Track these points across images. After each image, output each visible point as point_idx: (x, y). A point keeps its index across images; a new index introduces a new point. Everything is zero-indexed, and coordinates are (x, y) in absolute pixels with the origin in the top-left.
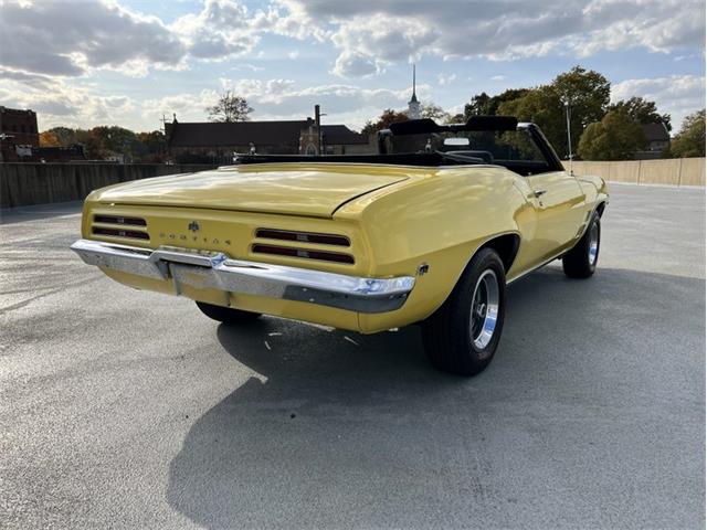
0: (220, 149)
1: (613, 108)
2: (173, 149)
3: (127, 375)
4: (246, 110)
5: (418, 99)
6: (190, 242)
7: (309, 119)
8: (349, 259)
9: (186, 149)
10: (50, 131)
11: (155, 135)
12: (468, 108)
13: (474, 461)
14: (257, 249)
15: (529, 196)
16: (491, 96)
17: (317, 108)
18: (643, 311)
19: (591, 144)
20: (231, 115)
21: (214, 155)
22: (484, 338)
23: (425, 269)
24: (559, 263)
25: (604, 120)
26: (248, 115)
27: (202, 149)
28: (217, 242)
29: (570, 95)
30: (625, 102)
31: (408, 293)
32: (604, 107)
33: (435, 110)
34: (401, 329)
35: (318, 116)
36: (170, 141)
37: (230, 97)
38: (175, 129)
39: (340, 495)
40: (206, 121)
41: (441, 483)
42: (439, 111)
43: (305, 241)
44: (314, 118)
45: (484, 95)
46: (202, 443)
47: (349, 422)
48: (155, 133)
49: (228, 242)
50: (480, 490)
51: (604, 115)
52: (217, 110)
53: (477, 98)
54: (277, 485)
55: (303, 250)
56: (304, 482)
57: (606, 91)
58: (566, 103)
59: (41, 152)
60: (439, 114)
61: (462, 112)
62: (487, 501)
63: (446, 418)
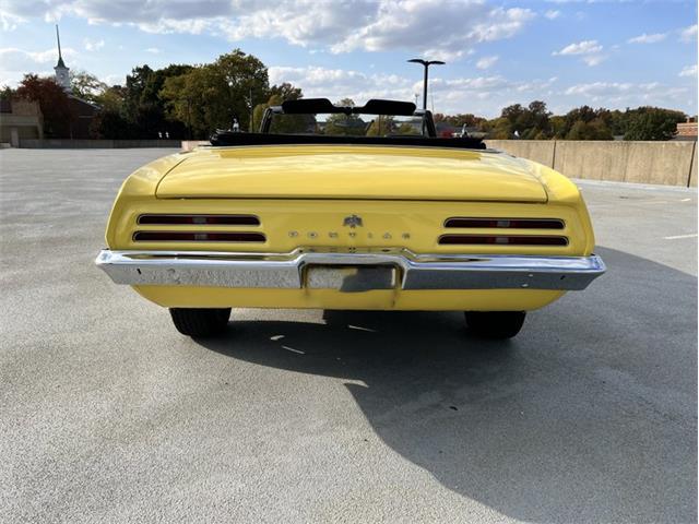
1: (270, 91)
5: (66, 65)
8: (562, 241)
12: (130, 80)
16: (155, 69)
25: (270, 102)
29: (233, 76)
30: (278, 87)
42: (93, 80)
45: (146, 67)
53: (138, 70)
61: (123, 83)
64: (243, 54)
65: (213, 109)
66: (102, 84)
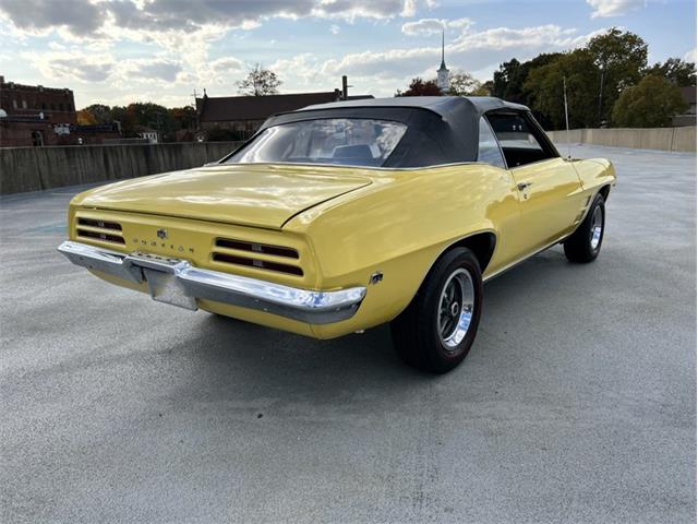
0: (249, 122)
1: (650, 71)
2: (204, 124)
3: (114, 371)
4: (274, 83)
5: (447, 68)
6: (159, 248)
7: (337, 90)
8: (297, 271)
9: (216, 123)
10: (87, 109)
11: (186, 110)
12: (497, 75)
13: (423, 467)
14: (218, 257)
15: (513, 190)
16: (522, 62)
17: (345, 78)
18: (638, 300)
19: (626, 108)
20: (260, 89)
21: (244, 129)
22: (459, 335)
23: (379, 277)
24: (560, 248)
25: (640, 83)
26: (277, 88)
27: (232, 123)
28: (181, 249)
29: (604, 58)
30: (663, 64)
31: (358, 304)
32: (640, 69)
33: (465, 77)
34: (366, 331)
35: (345, 87)
36: (201, 115)
37: (259, 70)
38: (205, 103)
39: (284, 501)
40: (235, 95)
41: (384, 489)
42: (468, 78)
43: (258, 252)
44: (341, 89)
45: (514, 61)
46: (168, 444)
47: (313, 423)
48: (186, 108)
49: (192, 250)
50: (420, 498)
51: (640, 79)
52: (246, 84)
53: (505, 65)
54: (228, 489)
55: (258, 261)
56: (254, 486)
57: (643, 53)
58: (601, 67)
59: (78, 130)
60: (469, 81)
61: (491, 79)
62: (424, 510)
63: (407, 419)
64: (617, 32)
65: (575, 96)
66: (476, 81)
